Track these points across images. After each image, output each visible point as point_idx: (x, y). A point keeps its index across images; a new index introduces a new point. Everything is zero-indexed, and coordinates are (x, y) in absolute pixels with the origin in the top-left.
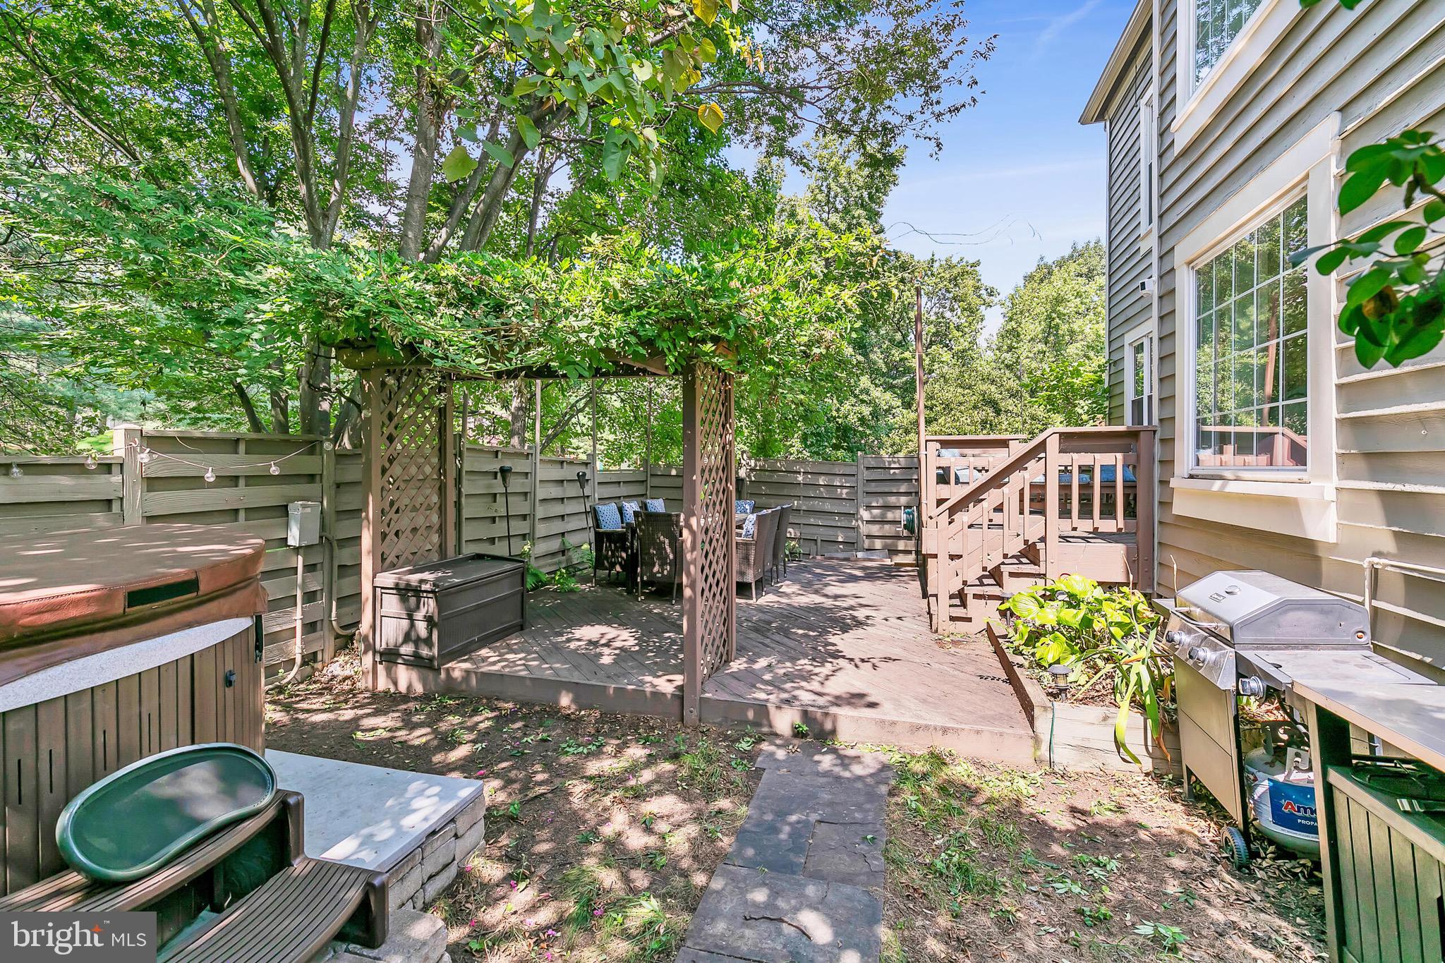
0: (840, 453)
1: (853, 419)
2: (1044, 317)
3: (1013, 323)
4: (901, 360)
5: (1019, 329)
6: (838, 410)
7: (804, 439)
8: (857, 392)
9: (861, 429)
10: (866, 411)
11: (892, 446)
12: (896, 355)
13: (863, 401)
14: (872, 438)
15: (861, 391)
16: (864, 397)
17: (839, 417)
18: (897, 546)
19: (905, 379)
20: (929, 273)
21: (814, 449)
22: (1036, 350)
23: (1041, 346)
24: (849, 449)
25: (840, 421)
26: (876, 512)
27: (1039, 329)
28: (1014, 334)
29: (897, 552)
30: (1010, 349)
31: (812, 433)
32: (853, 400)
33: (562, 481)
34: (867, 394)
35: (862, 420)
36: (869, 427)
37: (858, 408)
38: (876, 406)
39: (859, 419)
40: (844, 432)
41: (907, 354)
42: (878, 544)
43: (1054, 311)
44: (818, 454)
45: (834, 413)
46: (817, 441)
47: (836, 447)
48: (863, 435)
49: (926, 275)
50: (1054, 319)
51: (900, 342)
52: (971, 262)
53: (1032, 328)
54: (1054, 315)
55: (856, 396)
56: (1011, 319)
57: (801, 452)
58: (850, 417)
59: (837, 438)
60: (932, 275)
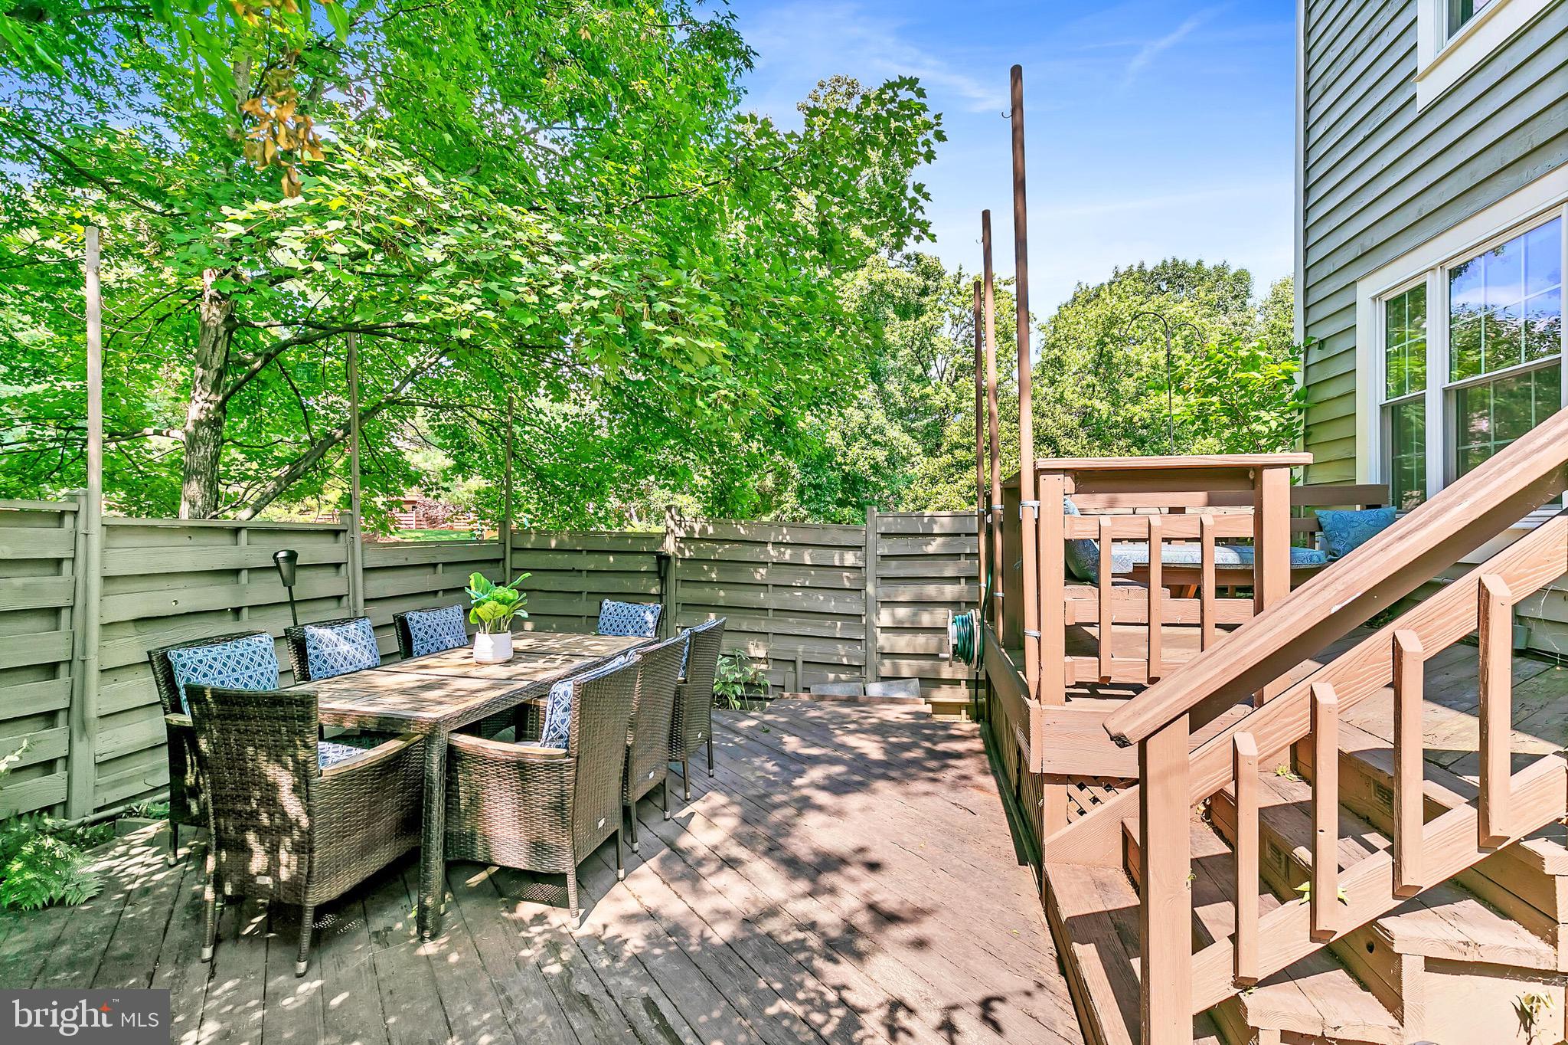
0: (847, 511)
1: (863, 466)
2: (1094, 343)
3: (1056, 351)
4: (921, 397)
5: (1064, 358)
6: (844, 455)
7: (800, 492)
8: (868, 431)
9: (873, 479)
10: (881, 455)
11: (914, 501)
12: (916, 390)
13: (876, 443)
14: (887, 492)
15: (874, 430)
16: (877, 437)
17: (846, 464)
18: (938, 672)
19: (925, 421)
20: (955, 291)
21: (813, 506)
22: (1084, 383)
23: (1090, 379)
24: (860, 506)
25: (847, 468)
26: (902, 612)
27: (1088, 358)
28: (1058, 363)
29: (938, 682)
30: (1052, 382)
31: (810, 484)
32: (863, 441)
33: (236, 572)
34: (882, 432)
35: (876, 468)
36: (885, 477)
37: (870, 453)
38: (892, 450)
39: (872, 467)
40: (852, 482)
41: (929, 390)
42: (906, 668)
43: (1106, 335)
44: (817, 511)
45: (840, 459)
46: (817, 494)
47: (842, 503)
48: (877, 488)
49: (951, 293)
50: (1105, 345)
51: (921, 376)
52: (1004, 279)
53: (1078, 358)
54: (1107, 340)
55: (867, 437)
56: (1054, 346)
57: (796, 510)
58: (860, 464)
59: (844, 491)
60: (959, 293)
